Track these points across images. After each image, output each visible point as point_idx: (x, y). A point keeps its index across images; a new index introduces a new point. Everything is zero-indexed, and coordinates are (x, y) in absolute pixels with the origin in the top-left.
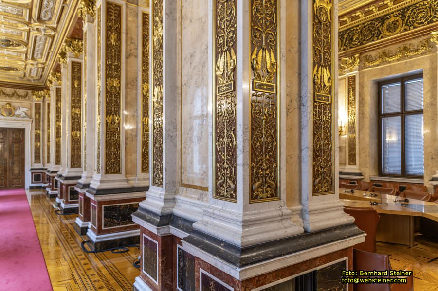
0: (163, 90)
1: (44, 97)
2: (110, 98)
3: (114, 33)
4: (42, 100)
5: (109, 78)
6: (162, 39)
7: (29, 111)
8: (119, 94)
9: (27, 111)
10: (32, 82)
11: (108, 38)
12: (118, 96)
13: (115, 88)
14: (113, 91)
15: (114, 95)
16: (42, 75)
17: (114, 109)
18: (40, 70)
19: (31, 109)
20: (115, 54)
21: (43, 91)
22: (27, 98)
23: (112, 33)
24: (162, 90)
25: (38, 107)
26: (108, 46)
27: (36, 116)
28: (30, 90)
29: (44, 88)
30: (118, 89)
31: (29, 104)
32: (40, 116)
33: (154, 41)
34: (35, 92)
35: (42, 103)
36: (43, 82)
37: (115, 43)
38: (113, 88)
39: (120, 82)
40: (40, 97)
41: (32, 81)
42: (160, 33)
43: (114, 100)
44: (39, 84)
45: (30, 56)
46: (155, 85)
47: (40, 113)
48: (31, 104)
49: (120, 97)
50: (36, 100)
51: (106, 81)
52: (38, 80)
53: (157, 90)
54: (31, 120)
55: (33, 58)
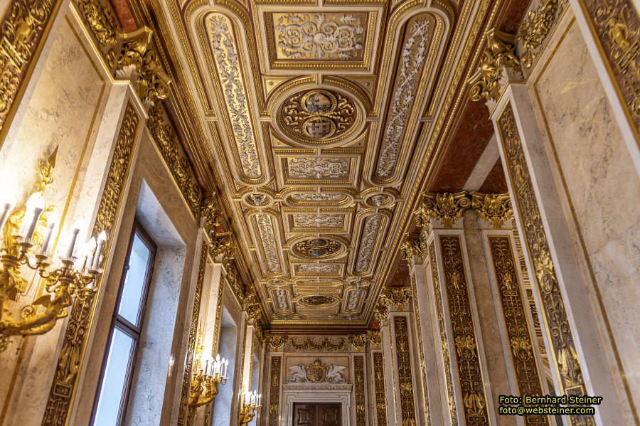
0: (580, 356)
1: (367, 344)
2: (465, 368)
3: (455, 273)
4: (364, 350)
5: (459, 337)
6: (554, 275)
7: (347, 372)
8: (477, 360)
9: (343, 370)
10: (350, 321)
11: (448, 282)
12: (476, 363)
13: (470, 352)
14: (467, 356)
15: (470, 362)
16: (365, 304)
17: (473, 385)
18: (364, 293)
19: (348, 367)
20: (461, 301)
21: (366, 333)
22: (343, 348)
23: (452, 274)
24: (575, 357)
25: (358, 362)
26: (451, 292)
27: (356, 378)
28: (346, 334)
29: (366, 329)
30: (473, 352)
31: (346, 359)
32: (362, 378)
33: (538, 279)
34: (354, 336)
35: (364, 354)
36: (364, 319)
37: (459, 286)
38: (466, 351)
39: (474, 342)
40: (361, 345)
41: (350, 319)
42: (547, 266)
43: (471, 370)
44: (359, 323)
45: (350, 270)
46: (558, 348)
47: (362, 372)
48: (348, 357)
49: (478, 364)
50: (355, 350)
51: (455, 342)
52: (359, 314)
53: (563, 357)
54: (349, 386)
55: (355, 272)
